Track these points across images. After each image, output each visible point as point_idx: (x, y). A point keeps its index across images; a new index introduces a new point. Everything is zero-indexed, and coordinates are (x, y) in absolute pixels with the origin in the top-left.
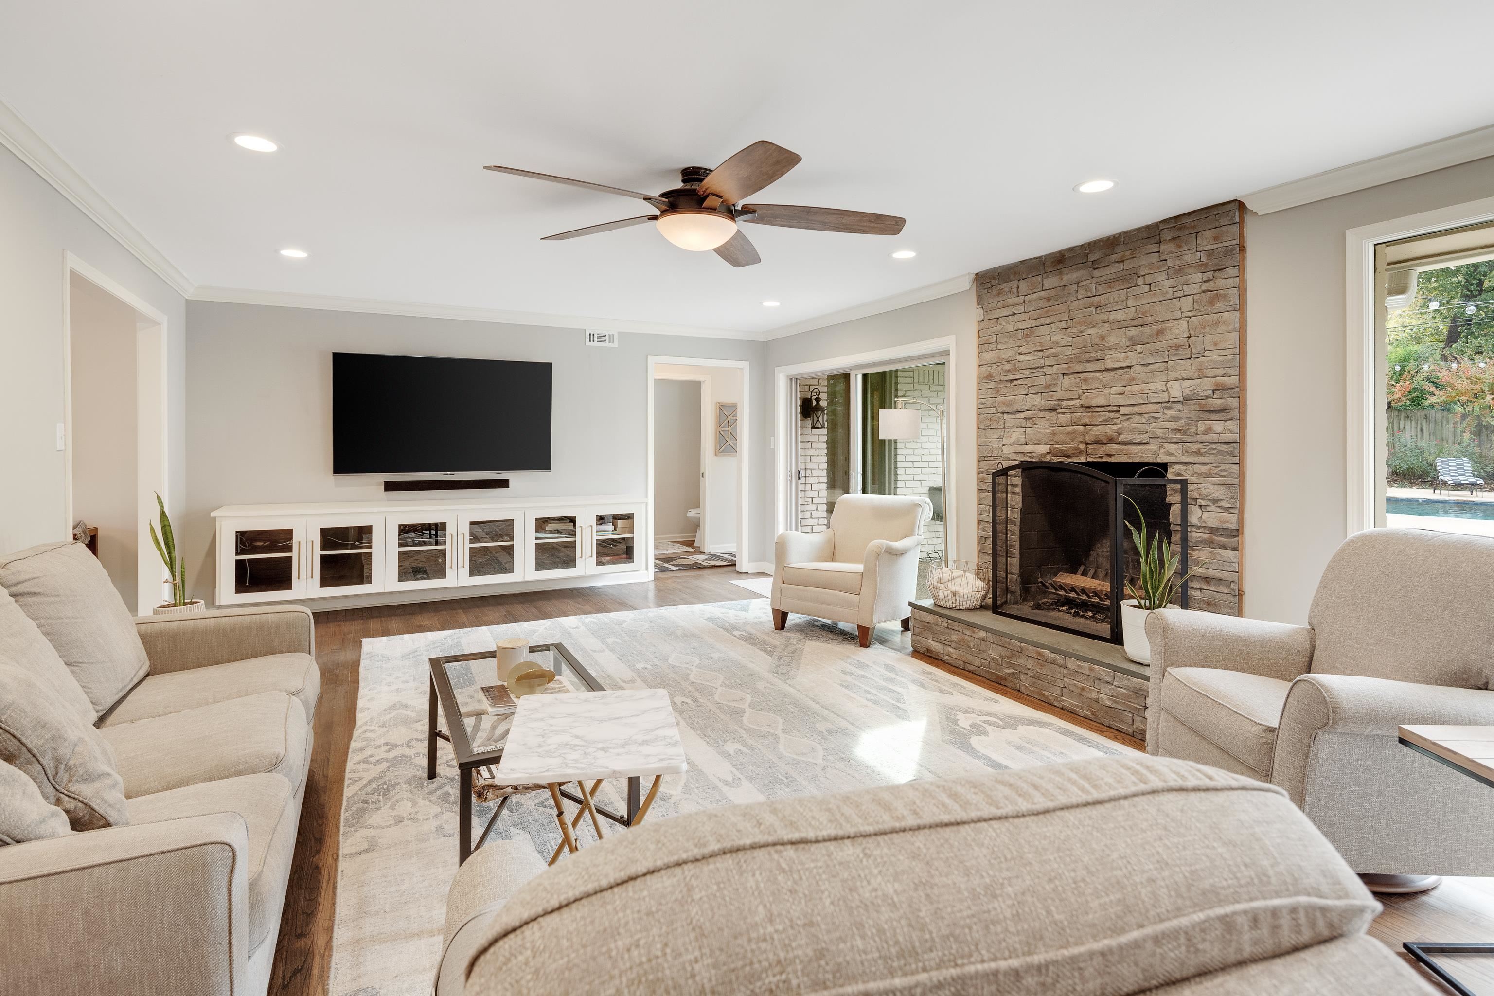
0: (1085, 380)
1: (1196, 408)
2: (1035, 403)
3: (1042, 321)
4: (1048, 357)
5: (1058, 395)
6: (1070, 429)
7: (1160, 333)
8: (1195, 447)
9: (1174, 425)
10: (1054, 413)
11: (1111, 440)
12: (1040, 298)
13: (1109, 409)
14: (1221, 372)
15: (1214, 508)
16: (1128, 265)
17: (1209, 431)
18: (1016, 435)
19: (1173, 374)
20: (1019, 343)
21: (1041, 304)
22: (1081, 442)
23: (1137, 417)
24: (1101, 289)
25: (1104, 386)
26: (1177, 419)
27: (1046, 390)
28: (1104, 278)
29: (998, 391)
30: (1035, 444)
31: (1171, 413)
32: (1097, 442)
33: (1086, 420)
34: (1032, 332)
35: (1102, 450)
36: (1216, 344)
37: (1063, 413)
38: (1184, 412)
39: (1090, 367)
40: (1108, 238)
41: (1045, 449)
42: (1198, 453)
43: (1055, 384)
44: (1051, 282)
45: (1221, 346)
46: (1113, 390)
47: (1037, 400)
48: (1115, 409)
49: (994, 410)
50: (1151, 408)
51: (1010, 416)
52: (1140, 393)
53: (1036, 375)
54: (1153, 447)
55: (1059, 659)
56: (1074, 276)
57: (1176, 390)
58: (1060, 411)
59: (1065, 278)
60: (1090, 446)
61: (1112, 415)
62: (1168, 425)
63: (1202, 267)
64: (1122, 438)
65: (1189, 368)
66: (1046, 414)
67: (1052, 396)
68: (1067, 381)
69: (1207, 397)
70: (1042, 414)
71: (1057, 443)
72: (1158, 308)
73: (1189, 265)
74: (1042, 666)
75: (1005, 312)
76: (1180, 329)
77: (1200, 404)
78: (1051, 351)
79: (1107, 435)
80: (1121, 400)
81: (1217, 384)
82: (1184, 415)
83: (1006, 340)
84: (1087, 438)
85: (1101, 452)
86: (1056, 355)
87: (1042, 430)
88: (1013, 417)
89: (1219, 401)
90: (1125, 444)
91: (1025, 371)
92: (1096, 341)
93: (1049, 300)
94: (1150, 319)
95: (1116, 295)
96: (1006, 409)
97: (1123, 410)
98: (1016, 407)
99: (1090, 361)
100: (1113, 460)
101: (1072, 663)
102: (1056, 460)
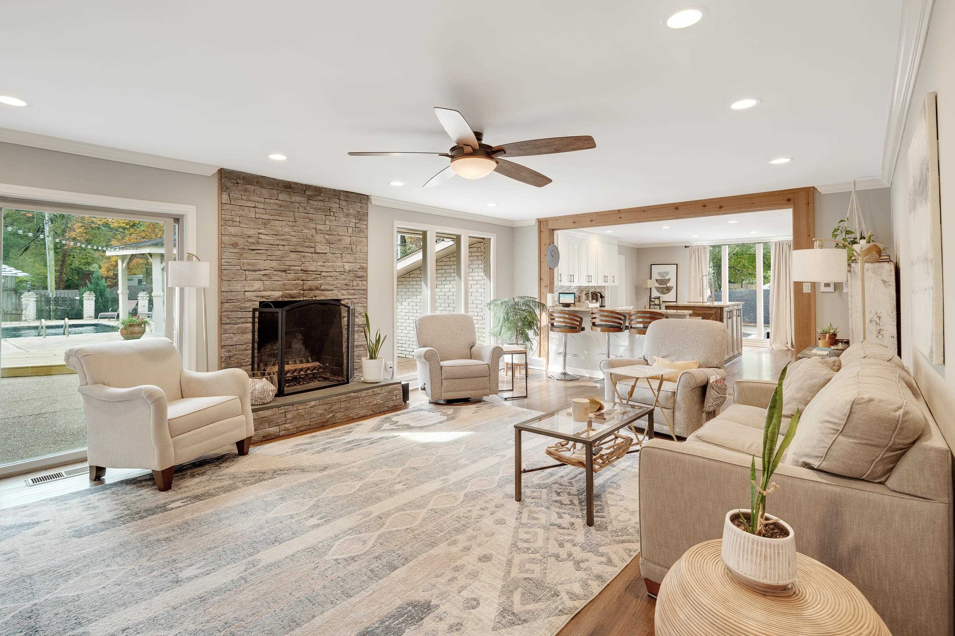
0: (304, 256)
1: (352, 275)
2: (272, 266)
3: (277, 218)
4: (283, 240)
5: (288, 263)
6: (294, 282)
7: (339, 240)
8: (352, 292)
9: (344, 282)
10: (284, 273)
11: (317, 289)
12: (276, 204)
13: (317, 273)
14: (362, 261)
15: (360, 317)
16: (327, 204)
17: (357, 285)
18: (257, 285)
19: (345, 260)
20: (259, 227)
21: (275, 207)
22: (301, 290)
23: (329, 278)
24: (312, 211)
25: (314, 261)
26: (345, 279)
27: (280, 259)
28: (314, 206)
29: (241, 255)
30: (271, 290)
31: (343, 276)
32: (310, 290)
33: (304, 278)
34: (269, 222)
35: (312, 293)
36: (361, 250)
37: (290, 273)
38: (350, 276)
39: (307, 250)
40: (316, 187)
41: (280, 293)
42: (354, 294)
43: (287, 256)
44: (283, 196)
45: (362, 251)
46: (319, 264)
47: (274, 264)
48: (320, 273)
49: (238, 268)
50: (336, 274)
51: (251, 273)
52: (332, 266)
53: (274, 249)
54: (335, 292)
55: (358, 394)
56: (298, 199)
57: (347, 267)
58: (289, 272)
59: (293, 198)
60: (306, 292)
61: (318, 276)
62: (341, 282)
63: (356, 217)
64: (322, 288)
65: (350, 258)
66: (279, 273)
67: (284, 263)
68: (293, 255)
69: (356, 271)
70: (276, 273)
71: (286, 290)
72: (340, 229)
73: (351, 215)
74: (349, 402)
75: (250, 204)
76: (347, 240)
77: (355, 274)
78: (284, 237)
79: (315, 286)
80: (323, 269)
81: (361, 266)
82: (348, 278)
83: (248, 222)
84: (305, 287)
85: (311, 295)
86: (287, 240)
87: (276, 282)
88: (254, 273)
89: (361, 273)
90: (323, 290)
91: (265, 245)
92: (309, 237)
93: (281, 206)
94: (335, 233)
95: (319, 216)
96: (250, 268)
97: (323, 274)
98: (258, 267)
99: (307, 247)
100: (318, 298)
101: (363, 394)
102: (286, 299)
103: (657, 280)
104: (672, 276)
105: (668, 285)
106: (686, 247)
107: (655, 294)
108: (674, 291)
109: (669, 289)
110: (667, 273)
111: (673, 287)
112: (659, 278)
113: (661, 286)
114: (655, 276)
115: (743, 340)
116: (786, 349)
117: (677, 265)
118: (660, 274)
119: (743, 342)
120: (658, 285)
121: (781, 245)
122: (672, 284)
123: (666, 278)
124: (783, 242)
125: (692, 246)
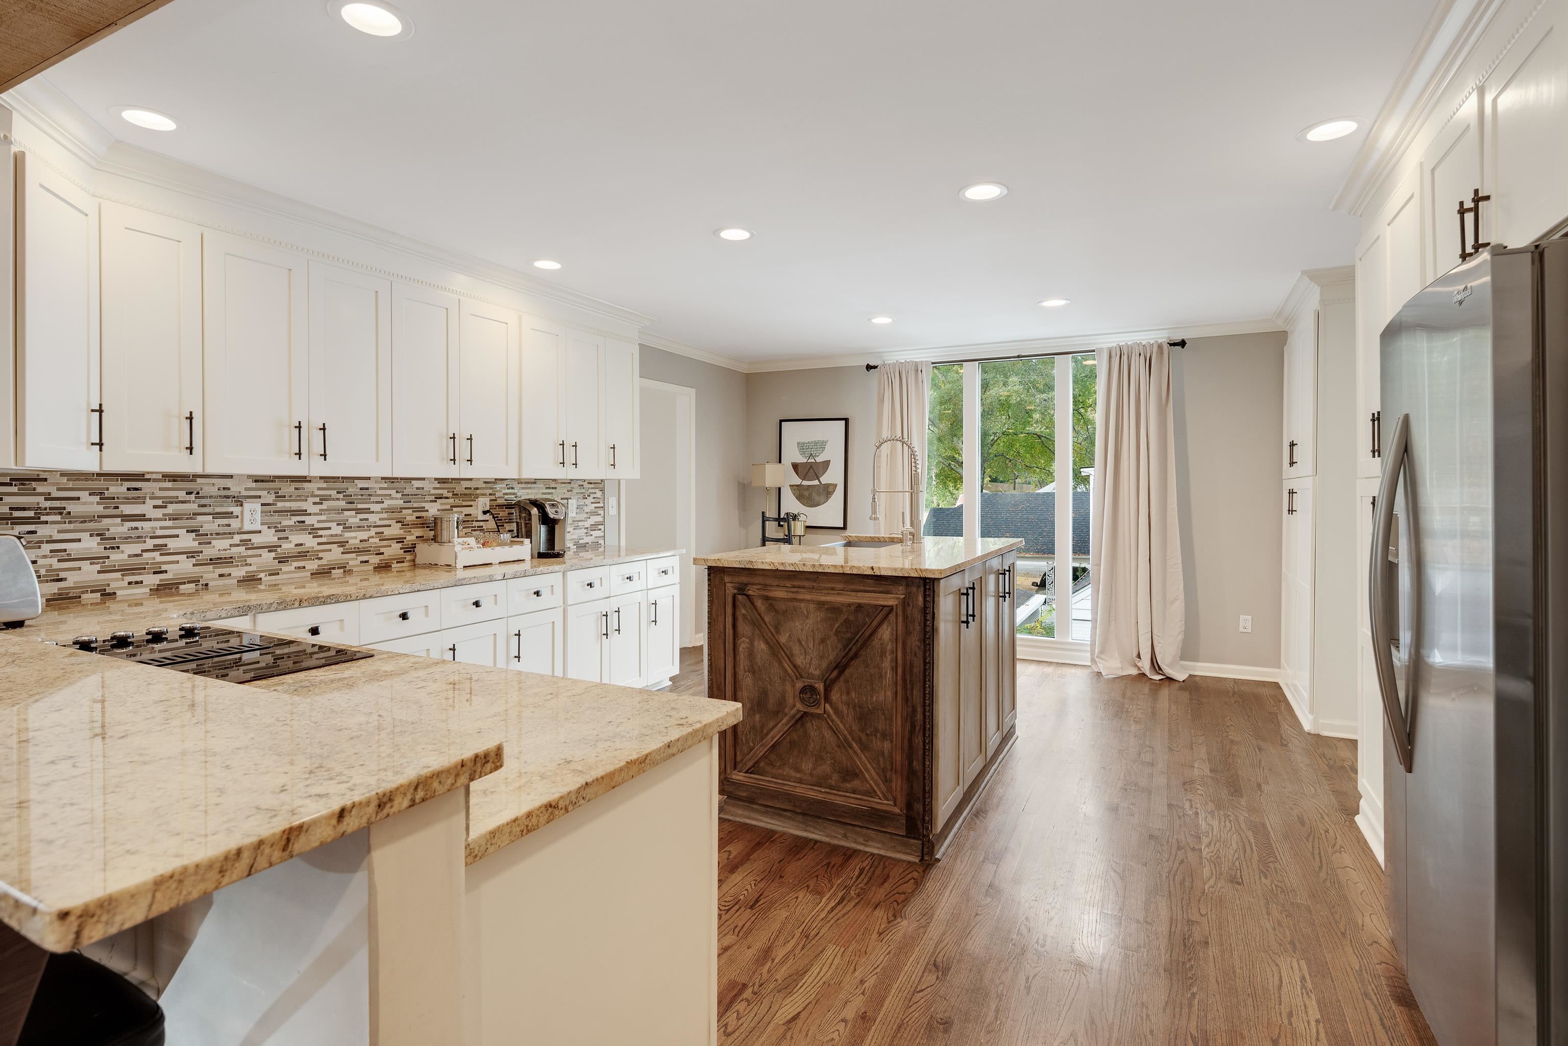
103: (795, 466)
104: (833, 453)
105: (825, 479)
106: (869, 367)
107: (791, 504)
108: (838, 496)
109: (827, 491)
110: (821, 445)
111: (835, 486)
112: (801, 459)
113: (805, 483)
114: (792, 454)
115: (1018, 642)
116: (1134, 672)
117: (846, 420)
118: (802, 447)
119: (1018, 648)
120: (797, 481)
121: (1125, 358)
122: (833, 476)
123: (819, 460)
124: (1130, 348)
125: (884, 365)
